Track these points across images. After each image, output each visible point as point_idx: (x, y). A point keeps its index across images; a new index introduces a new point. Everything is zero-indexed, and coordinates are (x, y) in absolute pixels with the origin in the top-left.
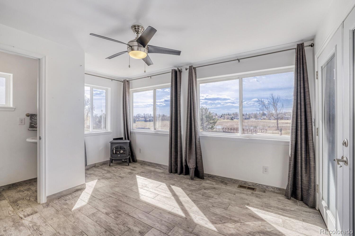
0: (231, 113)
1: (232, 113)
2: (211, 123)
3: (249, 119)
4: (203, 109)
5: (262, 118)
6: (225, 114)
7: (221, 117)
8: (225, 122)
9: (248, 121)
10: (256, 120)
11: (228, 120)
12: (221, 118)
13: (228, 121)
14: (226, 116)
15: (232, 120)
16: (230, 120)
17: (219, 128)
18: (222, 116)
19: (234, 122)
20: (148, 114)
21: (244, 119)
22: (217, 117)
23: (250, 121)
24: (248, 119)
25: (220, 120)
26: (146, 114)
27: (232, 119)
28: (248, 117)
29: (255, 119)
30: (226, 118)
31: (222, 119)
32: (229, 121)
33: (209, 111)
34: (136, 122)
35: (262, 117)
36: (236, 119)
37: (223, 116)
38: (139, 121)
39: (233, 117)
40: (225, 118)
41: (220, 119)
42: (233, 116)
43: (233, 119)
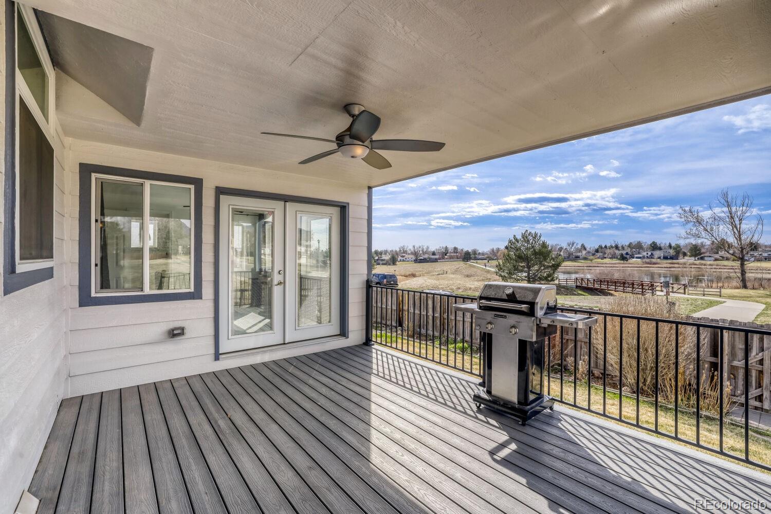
0: (623, 243)
1: (627, 244)
2: (548, 267)
3: (677, 259)
4: (529, 235)
5: (717, 256)
6: (606, 247)
7: (596, 254)
8: (604, 265)
9: (670, 263)
10: (698, 262)
11: (615, 261)
12: (593, 255)
13: (613, 264)
14: (608, 251)
15: (625, 262)
16: (620, 259)
17: (567, 279)
18: (597, 251)
19: (630, 266)
20: (422, 246)
21: (659, 258)
22: (584, 252)
23: (678, 264)
24: (672, 258)
25: (591, 260)
26: (417, 246)
27: (623, 258)
28: (672, 252)
29: (693, 258)
30: (608, 255)
31: (599, 258)
32: (615, 264)
33: (542, 239)
34: (397, 263)
35: (717, 253)
36: (637, 258)
37: (600, 250)
38: (403, 261)
39: (627, 254)
40: (606, 256)
41: (592, 257)
42: (629, 250)
43: (626, 258)
